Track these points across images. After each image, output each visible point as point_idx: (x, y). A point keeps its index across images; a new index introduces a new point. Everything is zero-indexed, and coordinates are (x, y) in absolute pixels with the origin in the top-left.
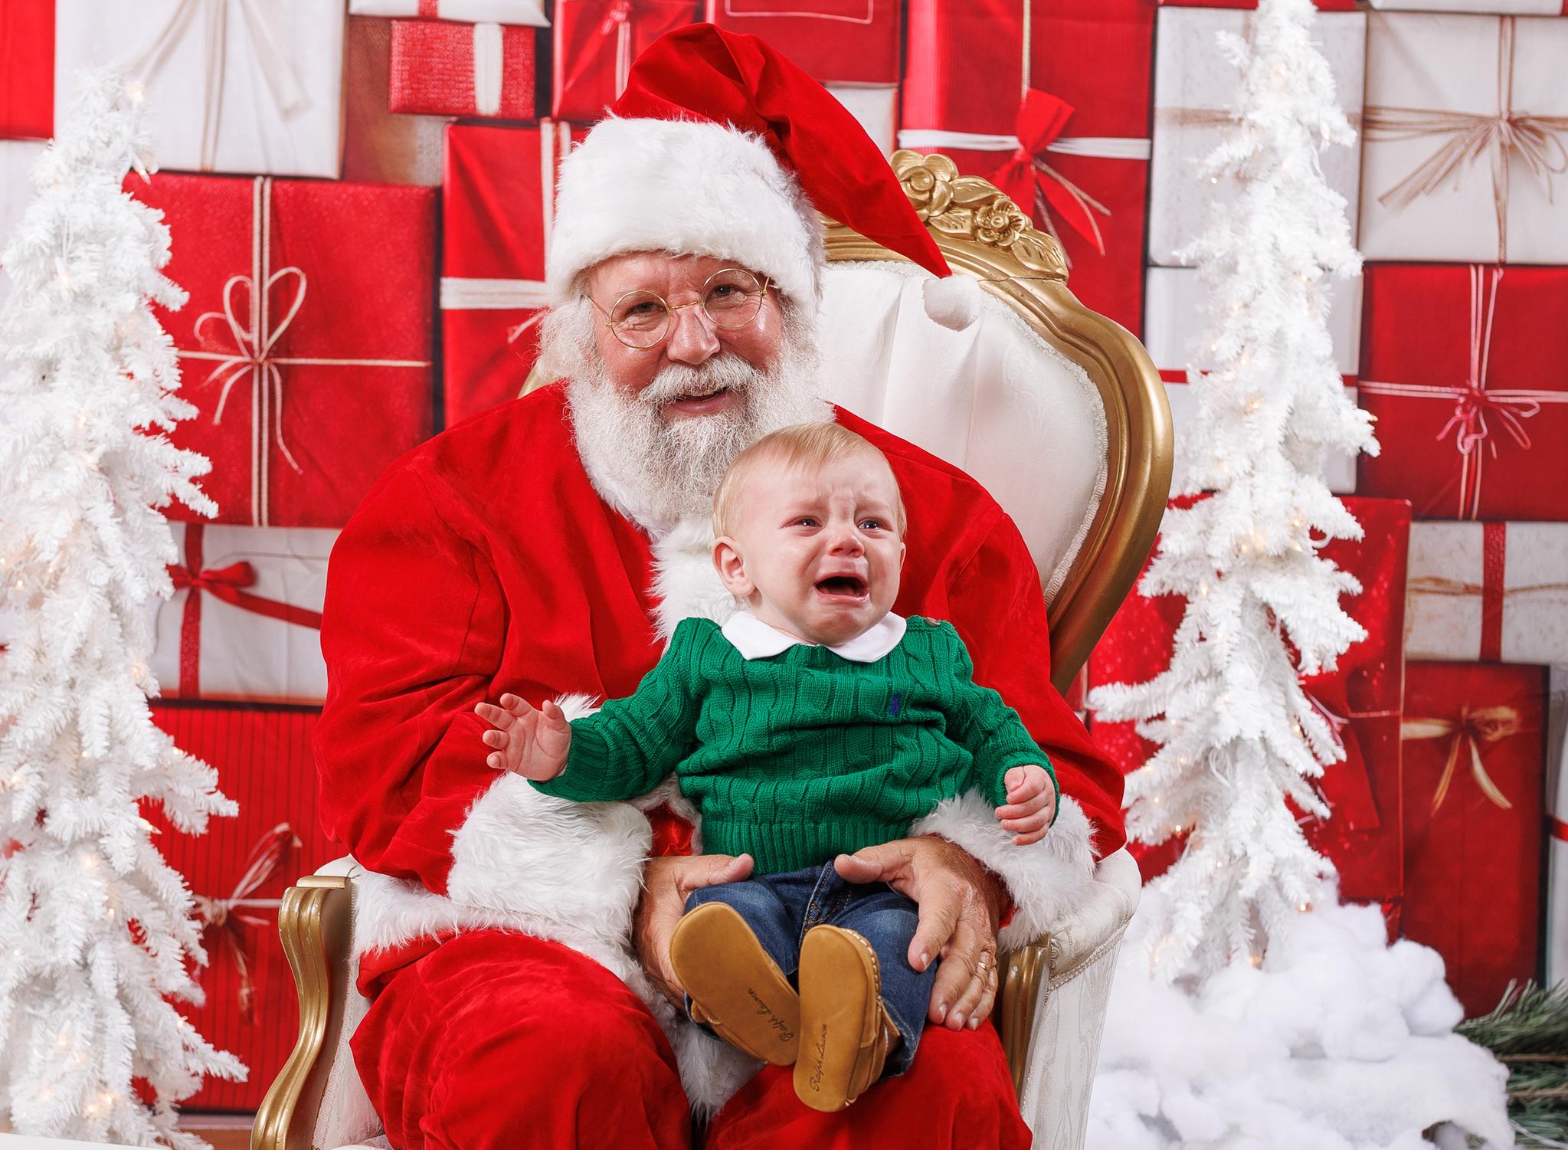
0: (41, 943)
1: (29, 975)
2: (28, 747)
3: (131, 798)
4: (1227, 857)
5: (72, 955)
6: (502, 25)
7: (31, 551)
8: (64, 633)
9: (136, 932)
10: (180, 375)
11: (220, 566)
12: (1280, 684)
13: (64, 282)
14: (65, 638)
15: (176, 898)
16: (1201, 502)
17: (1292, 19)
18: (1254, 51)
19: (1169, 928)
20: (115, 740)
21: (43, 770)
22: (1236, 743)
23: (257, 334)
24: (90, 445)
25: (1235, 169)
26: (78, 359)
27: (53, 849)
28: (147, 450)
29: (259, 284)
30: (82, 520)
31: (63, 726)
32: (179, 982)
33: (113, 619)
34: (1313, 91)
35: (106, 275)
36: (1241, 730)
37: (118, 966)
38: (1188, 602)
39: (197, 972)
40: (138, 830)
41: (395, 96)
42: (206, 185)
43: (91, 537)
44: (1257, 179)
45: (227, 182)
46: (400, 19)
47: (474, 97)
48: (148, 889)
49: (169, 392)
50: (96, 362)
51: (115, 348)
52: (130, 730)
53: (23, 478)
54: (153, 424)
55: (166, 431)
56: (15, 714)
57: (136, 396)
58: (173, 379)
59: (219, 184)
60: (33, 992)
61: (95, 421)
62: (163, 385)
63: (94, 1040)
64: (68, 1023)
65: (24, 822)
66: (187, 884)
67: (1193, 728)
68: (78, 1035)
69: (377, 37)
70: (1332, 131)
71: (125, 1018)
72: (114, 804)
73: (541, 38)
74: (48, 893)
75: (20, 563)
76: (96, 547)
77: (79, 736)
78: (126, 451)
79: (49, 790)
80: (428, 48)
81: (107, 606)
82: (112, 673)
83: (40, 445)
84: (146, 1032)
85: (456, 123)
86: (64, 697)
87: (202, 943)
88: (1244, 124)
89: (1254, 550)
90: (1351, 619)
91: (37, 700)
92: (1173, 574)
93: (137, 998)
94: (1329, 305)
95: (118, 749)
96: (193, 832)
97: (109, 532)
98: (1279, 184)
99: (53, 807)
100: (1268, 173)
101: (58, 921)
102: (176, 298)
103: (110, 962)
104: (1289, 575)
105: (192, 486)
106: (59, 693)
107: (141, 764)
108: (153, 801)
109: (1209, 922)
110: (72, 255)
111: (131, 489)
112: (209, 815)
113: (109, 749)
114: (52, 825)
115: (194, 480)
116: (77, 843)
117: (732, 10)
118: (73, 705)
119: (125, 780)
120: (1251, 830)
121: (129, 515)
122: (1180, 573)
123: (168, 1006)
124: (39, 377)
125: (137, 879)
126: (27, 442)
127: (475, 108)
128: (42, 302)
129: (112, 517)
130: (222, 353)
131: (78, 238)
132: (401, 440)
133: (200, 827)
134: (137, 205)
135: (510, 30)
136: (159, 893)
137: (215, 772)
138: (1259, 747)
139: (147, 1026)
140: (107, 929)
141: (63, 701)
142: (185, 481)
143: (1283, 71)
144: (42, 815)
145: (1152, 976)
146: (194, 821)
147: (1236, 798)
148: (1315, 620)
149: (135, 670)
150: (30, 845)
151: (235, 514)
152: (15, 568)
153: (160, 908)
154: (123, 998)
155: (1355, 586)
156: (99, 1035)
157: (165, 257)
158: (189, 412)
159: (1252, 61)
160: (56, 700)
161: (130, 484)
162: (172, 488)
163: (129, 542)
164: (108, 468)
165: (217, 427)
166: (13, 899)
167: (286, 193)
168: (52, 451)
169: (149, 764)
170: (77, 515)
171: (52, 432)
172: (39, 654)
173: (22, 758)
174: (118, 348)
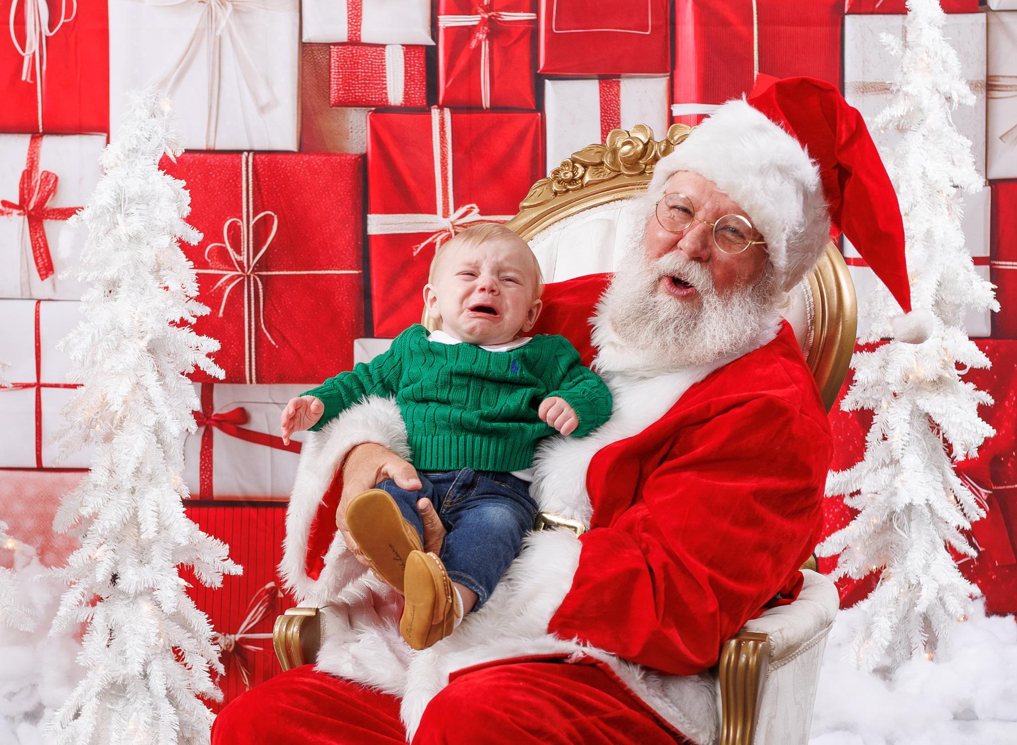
0: (116, 661)
1: (109, 683)
2: (106, 533)
3: (173, 565)
4: (907, 586)
5: (137, 669)
6: (403, 45)
7: (105, 404)
8: (127, 458)
9: (178, 654)
10: (198, 287)
11: (225, 411)
12: (939, 468)
13: (123, 230)
14: (128, 461)
15: (204, 630)
16: (881, 347)
17: (930, 24)
18: (906, 45)
19: (869, 635)
20: (162, 527)
21: (115, 548)
22: (910, 507)
23: (246, 256)
24: (142, 334)
25: (896, 124)
26: (132, 279)
27: (122, 600)
28: (178, 337)
29: (246, 225)
30: (137, 383)
31: (128, 519)
32: (206, 685)
33: (158, 448)
34: (946, 70)
35: (150, 224)
36: (912, 500)
37: (167, 676)
38: (875, 415)
39: (218, 679)
40: (178, 585)
41: (334, 95)
42: (210, 158)
43: (143, 395)
44: (910, 130)
45: (224, 156)
46: (335, 44)
47: (386, 94)
48: (185, 625)
49: (191, 298)
50: (144, 280)
51: (156, 271)
52: (171, 520)
53: (99, 357)
54: (182, 319)
55: (190, 324)
56: (97, 512)
57: (170, 302)
58: (193, 290)
59: (218, 158)
60: (111, 695)
61: (144, 319)
62: (188, 294)
63: (152, 725)
64: (135, 714)
65: (104, 582)
66: (211, 620)
67: (881, 498)
68: (142, 722)
69: (321, 57)
70: (959, 96)
71: (172, 710)
72: (162, 569)
73: (430, 53)
74: (120, 629)
75: (98, 413)
76: (147, 401)
77: (138, 525)
78: (164, 337)
79: (119, 561)
80: (355, 63)
81: (155, 439)
82: (159, 482)
83: (108, 336)
84: (185, 719)
85: (374, 112)
86: (128, 500)
87: (221, 660)
88: (901, 93)
89: (917, 378)
90: (984, 422)
91: (111, 502)
92: (864, 395)
93: (181, 696)
94: (963, 212)
95: (164, 533)
96: (213, 586)
97: (155, 391)
98: (926, 133)
99: (122, 572)
100: (918, 125)
101: (127, 646)
102: (195, 237)
103: (161, 673)
104: (942, 394)
105: (208, 359)
106: (125, 496)
107: (179, 542)
108: (187, 566)
109: (896, 630)
110: (127, 212)
111: (168, 362)
112: (224, 574)
113: (158, 532)
114: (122, 584)
115: (209, 355)
116: (138, 595)
117: (556, 30)
118: (134, 505)
119: (168, 553)
120: (922, 566)
121: (168, 379)
122: (868, 394)
123: (200, 702)
124: (107, 292)
125: (178, 618)
126: (101, 335)
127: (387, 101)
128: (108, 243)
129: (156, 381)
130: (222, 270)
131: (131, 200)
132: (343, 322)
133: (217, 583)
134: (169, 178)
135: (409, 48)
136: (192, 626)
137: (227, 546)
138: (926, 510)
139: (187, 715)
140: (159, 651)
141: (127, 502)
142: (204, 356)
143: (925, 58)
144: (114, 578)
145: (858, 668)
146: (213, 579)
147: (912, 545)
148: (961, 423)
149: (173, 480)
150: (107, 598)
151: (235, 377)
152: (94, 416)
153: (192, 637)
154: (171, 697)
155: (989, 400)
156: (155, 722)
157: (187, 211)
158: (205, 311)
159: (904, 52)
160: (122, 502)
161: (168, 359)
162: (195, 361)
163: (167, 397)
164: (152, 350)
165: (220, 318)
166: (98, 634)
167: (263, 162)
168: (117, 339)
169: (184, 542)
170: (134, 380)
171: (117, 327)
172: (111, 472)
173: (102, 541)
174: (158, 271)
